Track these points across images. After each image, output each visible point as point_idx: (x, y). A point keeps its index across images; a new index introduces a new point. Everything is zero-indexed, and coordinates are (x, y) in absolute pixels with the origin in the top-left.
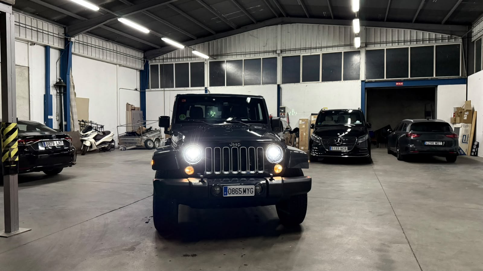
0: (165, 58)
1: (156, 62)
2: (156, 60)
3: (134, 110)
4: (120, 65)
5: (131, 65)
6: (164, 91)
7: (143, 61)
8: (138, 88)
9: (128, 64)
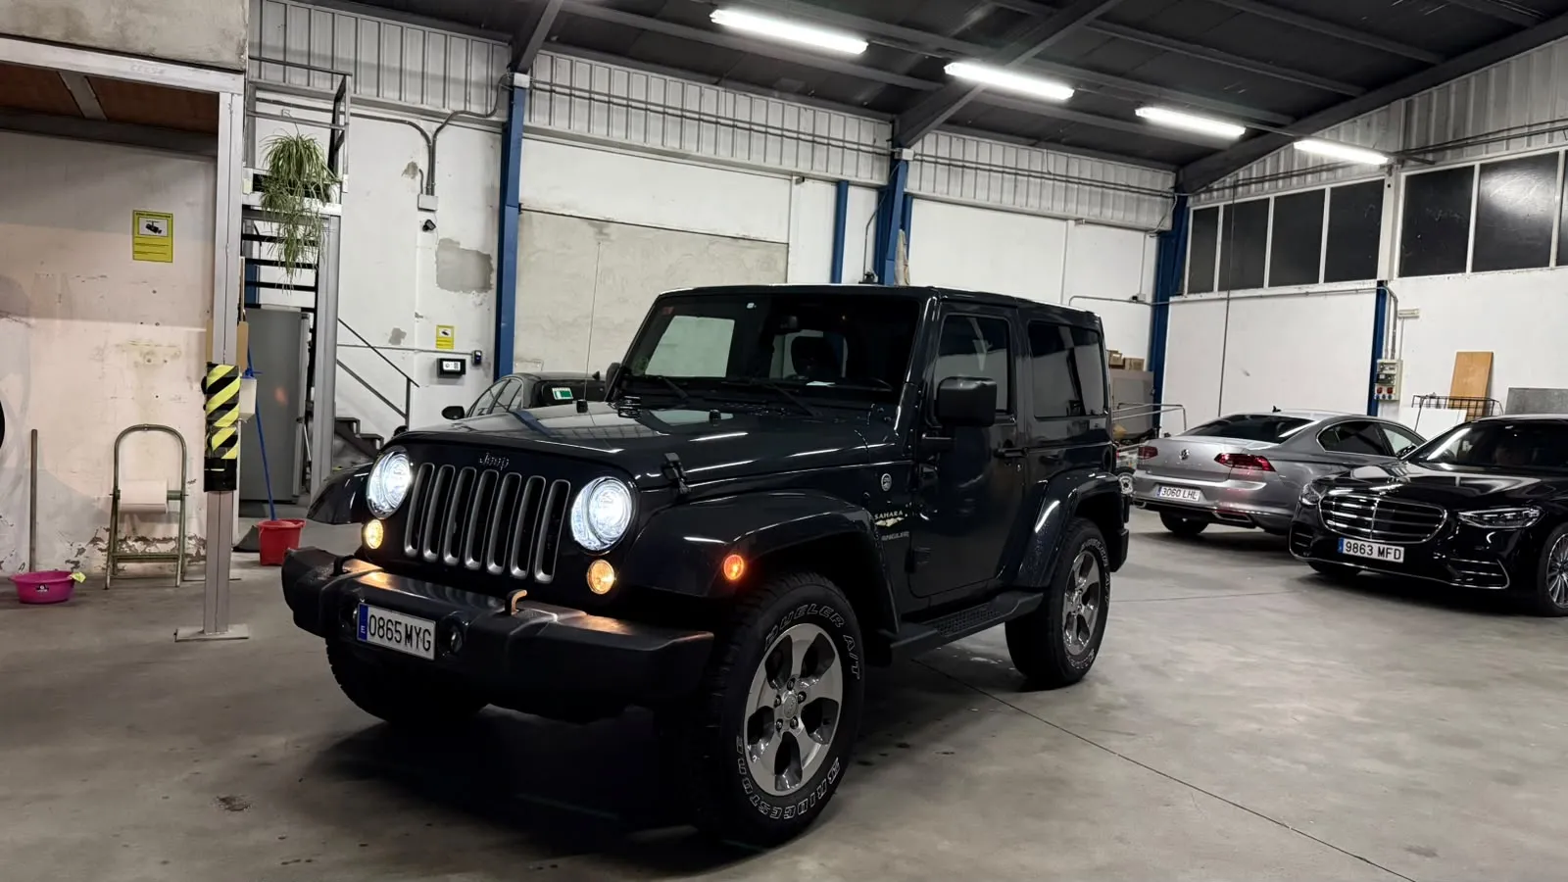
0: (1240, 182)
1: (1211, 198)
2: (1210, 190)
3: (1122, 367)
4: (1078, 221)
5: (1118, 216)
6: (1228, 299)
7: (1170, 201)
8: (1143, 292)
9: (1108, 215)
